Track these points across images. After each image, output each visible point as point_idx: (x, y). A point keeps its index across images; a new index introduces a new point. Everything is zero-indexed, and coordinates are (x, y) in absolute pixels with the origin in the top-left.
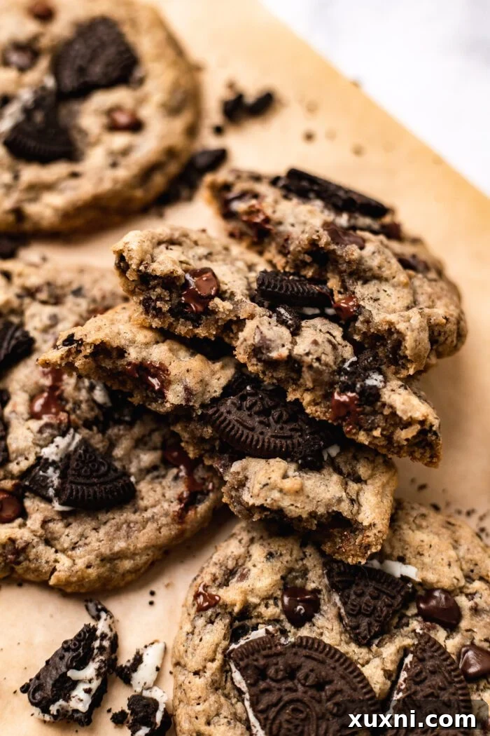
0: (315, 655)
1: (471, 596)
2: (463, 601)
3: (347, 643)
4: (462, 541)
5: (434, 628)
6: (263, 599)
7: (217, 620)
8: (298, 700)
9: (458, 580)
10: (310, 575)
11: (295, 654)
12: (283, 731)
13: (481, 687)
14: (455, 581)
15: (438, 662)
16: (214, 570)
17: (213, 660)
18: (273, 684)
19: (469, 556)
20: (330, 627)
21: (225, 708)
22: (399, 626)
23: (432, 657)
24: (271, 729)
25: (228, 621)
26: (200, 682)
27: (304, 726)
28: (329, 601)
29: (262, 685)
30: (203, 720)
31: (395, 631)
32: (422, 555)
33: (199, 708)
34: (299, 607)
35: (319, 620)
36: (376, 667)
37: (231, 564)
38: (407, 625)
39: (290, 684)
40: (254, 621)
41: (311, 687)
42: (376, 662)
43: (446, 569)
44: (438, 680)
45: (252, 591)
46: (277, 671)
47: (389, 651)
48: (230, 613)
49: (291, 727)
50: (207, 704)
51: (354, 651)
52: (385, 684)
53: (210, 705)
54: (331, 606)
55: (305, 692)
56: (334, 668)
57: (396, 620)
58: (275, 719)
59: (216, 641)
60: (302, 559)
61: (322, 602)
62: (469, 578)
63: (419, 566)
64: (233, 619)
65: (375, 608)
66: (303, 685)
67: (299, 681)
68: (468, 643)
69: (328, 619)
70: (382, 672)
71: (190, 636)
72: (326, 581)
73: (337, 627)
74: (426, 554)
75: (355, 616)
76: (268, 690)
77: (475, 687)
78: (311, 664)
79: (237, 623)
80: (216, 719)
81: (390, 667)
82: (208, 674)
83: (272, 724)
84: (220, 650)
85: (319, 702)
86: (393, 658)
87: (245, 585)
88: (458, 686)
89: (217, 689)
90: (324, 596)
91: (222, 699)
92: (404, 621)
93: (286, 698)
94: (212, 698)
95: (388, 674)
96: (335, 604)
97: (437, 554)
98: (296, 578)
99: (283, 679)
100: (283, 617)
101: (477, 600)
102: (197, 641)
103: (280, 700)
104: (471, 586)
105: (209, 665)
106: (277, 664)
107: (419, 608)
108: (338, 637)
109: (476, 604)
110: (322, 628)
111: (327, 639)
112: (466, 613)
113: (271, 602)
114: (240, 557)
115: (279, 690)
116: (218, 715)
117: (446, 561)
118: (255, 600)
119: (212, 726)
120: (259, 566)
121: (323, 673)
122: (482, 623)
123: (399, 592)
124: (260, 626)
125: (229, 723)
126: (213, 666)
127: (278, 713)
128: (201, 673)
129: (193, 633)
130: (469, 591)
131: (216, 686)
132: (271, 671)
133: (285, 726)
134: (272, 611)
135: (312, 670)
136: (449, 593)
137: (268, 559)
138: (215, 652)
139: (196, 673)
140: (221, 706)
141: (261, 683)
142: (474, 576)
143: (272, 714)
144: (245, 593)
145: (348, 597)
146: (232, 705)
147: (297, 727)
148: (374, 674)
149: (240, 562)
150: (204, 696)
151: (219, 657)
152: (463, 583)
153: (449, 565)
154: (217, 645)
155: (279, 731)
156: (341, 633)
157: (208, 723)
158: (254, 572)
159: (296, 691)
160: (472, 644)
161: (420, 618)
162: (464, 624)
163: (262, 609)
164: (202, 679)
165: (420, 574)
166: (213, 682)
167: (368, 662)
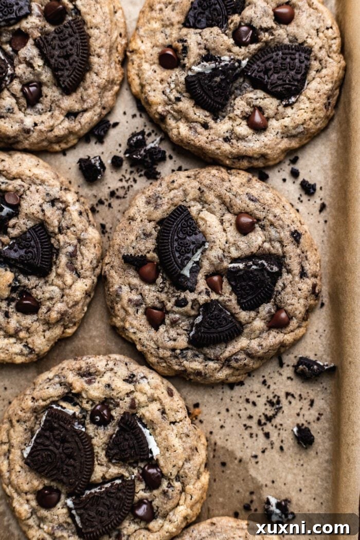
0: (80, 444)
1: (170, 486)
2: (165, 484)
3: (103, 449)
4: (192, 462)
5: (141, 481)
6: (88, 398)
7: (63, 386)
8: (55, 453)
9: (171, 475)
10: (118, 409)
11: (73, 436)
12: (37, 458)
13: (136, 521)
14: (169, 474)
15: (124, 497)
16: (84, 365)
17: (44, 400)
18: (52, 437)
19: (187, 471)
20: (102, 437)
21: (30, 423)
22: (131, 465)
23: (124, 493)
24: (33, 452)
25: (67, 391)
26: (30, 403)
27: (47, 464)
28: (114, 426)
29: (47, 434)
30: (17, 418)
31: (127, 465)
32: (168, 451)
33: (20, 413)
34: (98, 417)
35: (101, 430)
36: (101, 471)
37: (92, 370)
38: (134, 468)
39: (58, 444)
40: (78, 401)
41: (65, 453)
42: (104, 469)
43: (170, 466)
44: (117, 503)
45: (86, 391)
46: (58, 434)
47: (114, 470)
48: (71, 390)
49: (41, 459)
50: (24, 414)
51: (102, 455)
52: (99, 479)
53: (25, 416)
54: (111, 429)
55: (60, 453)
56: (82, 457)
57: (132, 461)
58: (38, 450)
59: (53, 395)
60: (121, 400)
61: (110, 424)
62: (178, 478)
63: (162, 452)
64: (70, 392)
65: (125, 450)
66: (63, 450)
67: (63, 447)
68: (150, 500)
69: (105, 433)
70: (102, 475)
71: (48, 380)
72: (119, 418)
73: (105, 439)
74: (169, 453)
75: (115, 445)
76: (48, 438)
77: (132, 518)
78: (74, 445)
79: (71, 395)
80: (22, 423)
81: (107, 476)
82: (36, 404)
83: (35, 451)
84: (51, 399)
85: (63, 462)
86: (112, 475)
87: (86, 386)
88: (121, 513)
89: (35, 412)
90: (114, 423)
91: (33, 418)
92: (135, 465)
93: (51, 448)
94: (28, 415)
95: (104, 477)
96: (114, 430)
97: (174, 457)
98: (112, 403)
99: (58, 440)
100: (89, 413)
101: (170, 490)
102: (46, 387)
103: (47, 446)
104: (175, 482)
105: (41, 401)
106: (62, 432)
107: (145, 467)
108: (101, 444)
109: (167, 491)
110: (99, 434)
111: (94, 441)
112: (161, 489)
113: (91, 403)
114: (99, 371)
115: (52, 442)
116: (25, 422)
117: (174, 463)
118: (84, 395)
119: (18, 424)
120: (100, 385)
121: (75, 454)
122: (162, 500)
123: (141, 455)
124: (78, 406)
125: (26, 429)
126: (42, 403)
127: (42, 450)
128: (35, 401)
129: (50, 380)
130: (171, 483)
131: (35, 411)
132: (56, 432)
133: (40, 457)
134: (88, 407)
135: (72, 449)
136: (163, 475)
137: (106, 386)
138: (48, 398)
139: (33, 398)
140: (29, 420)
141: (48, 432)
142: (181, 479)
143: (39, 448)
144: (83, 389)
145: (120, 435)
146: (35, 423)
147: (43, 462)
148: (99, 472)
149: (97, 373)
150: (26, 410)
151: (48, 402)
152: (173, 477)
153: (174, 466)
154: (52, 397)
155: (35, 456)
156: (104, 443)
157: (18, 421)
158: (96, 385)
159: (58, 449)
160: (151, 502)
161: (141, 471)
162: (155, 492)
163: (84, 402)
164: (32, 403)
165: (159, 456)
166: (36, 408)
167: (102, 465)
